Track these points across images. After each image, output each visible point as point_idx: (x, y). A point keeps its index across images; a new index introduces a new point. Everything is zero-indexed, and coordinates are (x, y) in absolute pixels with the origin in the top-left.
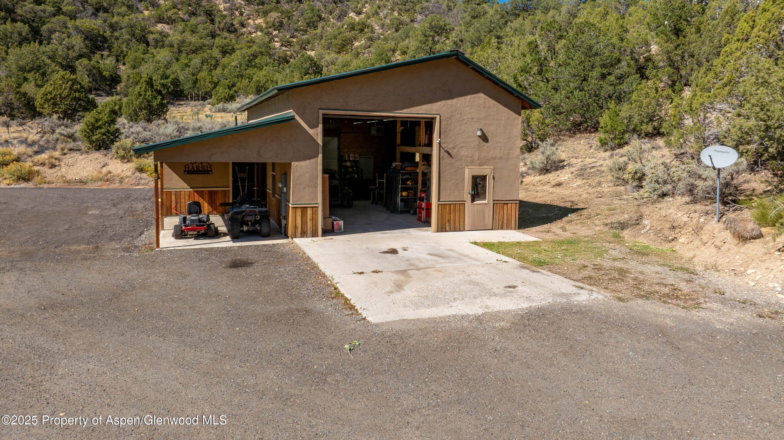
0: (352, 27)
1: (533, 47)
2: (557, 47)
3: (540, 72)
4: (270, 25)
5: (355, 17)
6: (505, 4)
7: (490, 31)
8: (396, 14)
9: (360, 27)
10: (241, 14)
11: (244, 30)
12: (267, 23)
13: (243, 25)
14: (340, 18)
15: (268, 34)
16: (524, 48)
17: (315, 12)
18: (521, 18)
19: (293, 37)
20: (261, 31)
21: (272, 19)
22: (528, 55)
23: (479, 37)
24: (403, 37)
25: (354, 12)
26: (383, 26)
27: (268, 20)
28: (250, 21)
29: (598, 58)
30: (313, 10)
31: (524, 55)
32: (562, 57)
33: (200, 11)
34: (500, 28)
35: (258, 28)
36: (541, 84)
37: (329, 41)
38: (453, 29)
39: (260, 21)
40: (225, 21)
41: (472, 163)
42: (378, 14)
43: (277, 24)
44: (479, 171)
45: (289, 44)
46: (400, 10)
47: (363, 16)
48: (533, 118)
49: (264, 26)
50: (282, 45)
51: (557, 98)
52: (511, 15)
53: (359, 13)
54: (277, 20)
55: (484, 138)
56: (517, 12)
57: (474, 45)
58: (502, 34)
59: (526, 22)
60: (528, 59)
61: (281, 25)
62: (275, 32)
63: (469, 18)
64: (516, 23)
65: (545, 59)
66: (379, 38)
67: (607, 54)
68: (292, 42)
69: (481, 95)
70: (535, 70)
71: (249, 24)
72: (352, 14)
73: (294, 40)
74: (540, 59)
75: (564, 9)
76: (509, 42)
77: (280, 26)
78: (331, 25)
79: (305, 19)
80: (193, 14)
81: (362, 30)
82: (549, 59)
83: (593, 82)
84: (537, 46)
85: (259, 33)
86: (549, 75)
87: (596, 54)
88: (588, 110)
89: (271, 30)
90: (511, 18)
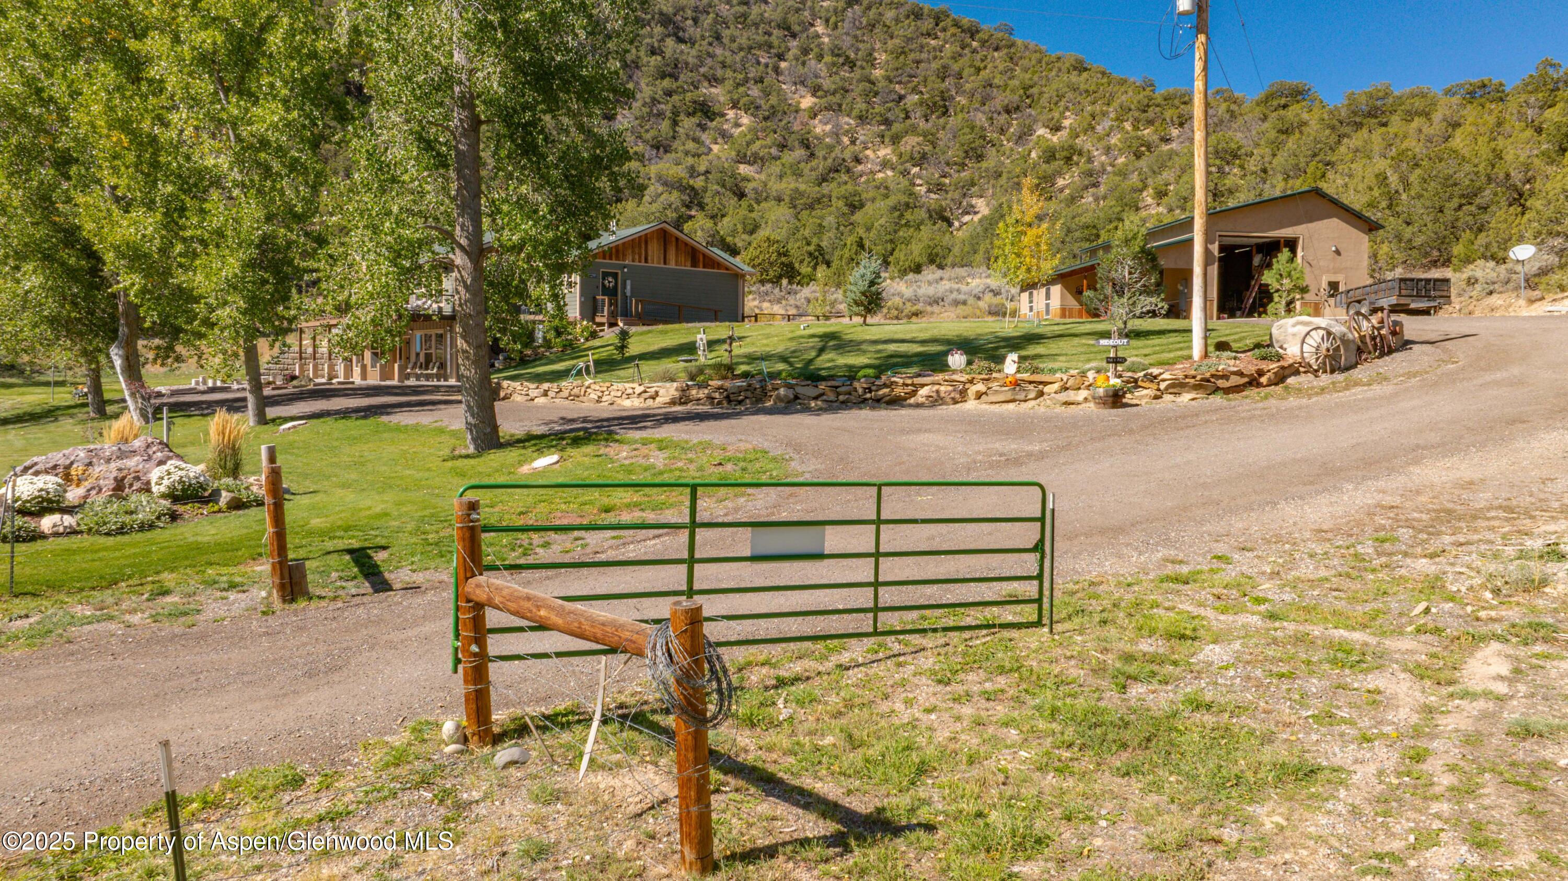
0: (1050, 155)
1: (1382, 179)
2: (1411, 179)
3: (1390, 207)
4: (905, 158)
5: (1049, 136)
6: (1336, 108)
7: (1315, 155)
8: (1128, 126)
9: (1065, 153)
10: (853, 142)
11: (860, 168)
12: (901, 156)
13: (858, 161)
14: (1021, 138)
15: (905, 173)
16: (1371, 180)
17: (977, 130)
18: (1365, 130)
19: (945, 176)
20: (893, 169)
21: (909, 148)
22: (1376, 189)
23: (1297, 165)
24: (1156, 168)
25: (1047, 127)
26: (1108, 150)
27: (903, 149)
28: (868, 152)
29: (1456, 189)
30: (973, 128)
31: (1371, 189)
32: (1415, 189)
33: (792, 140)
34: (1331, 149)
35: (885, 164)
36: (1391, 219)
37: (1016, 180)
38: (1252, 154)
39: (885, 152)
40: (833, 155)
41: (1328, 271)
42: (1093, 128)
43: (917, 156)
44: (1333, 279)
45: (939, 188)
46: (1137, 120)
47: (1064, 134)
48: (1381, 252)
49: (894, 159)
50: (929, 191)
51: (1408, 232)
52: (1348, 124)
53: (1056, 129)
54: (917, 148)
55: (1338, 252)
56: (1358, 119)
57: (1288, 176)
58: (1334, 159)
59: (1373, 136)
60: (1376, 193)
61: (924, 156)
62: (916, 170)
63: (1273, 134)
64: (1357, 140)
65: (1397, 192)
66: (1104, 171)
67: (1467, 183)
68: (944, 185)
69: (1335, 220)
70: (1384, 204)
71: (867, 157)
72: (1041, 131)
73: (947, 181)
74: (1389, 192)
75: (1437, 117)
76: (1346, 171)
77: (921, 160)
78: (1008, 153)
79: (963, 145)
80: (783, 147)
81: (1068, 159)
82: (1401, 191)
83: (1449, 214)
84: (1386, 178)
85: (890, 173)
86: (1399, 209)
87: (1456, 184)
88: (1443, 243)
89: (908, 165)
90: (1347, 130)
